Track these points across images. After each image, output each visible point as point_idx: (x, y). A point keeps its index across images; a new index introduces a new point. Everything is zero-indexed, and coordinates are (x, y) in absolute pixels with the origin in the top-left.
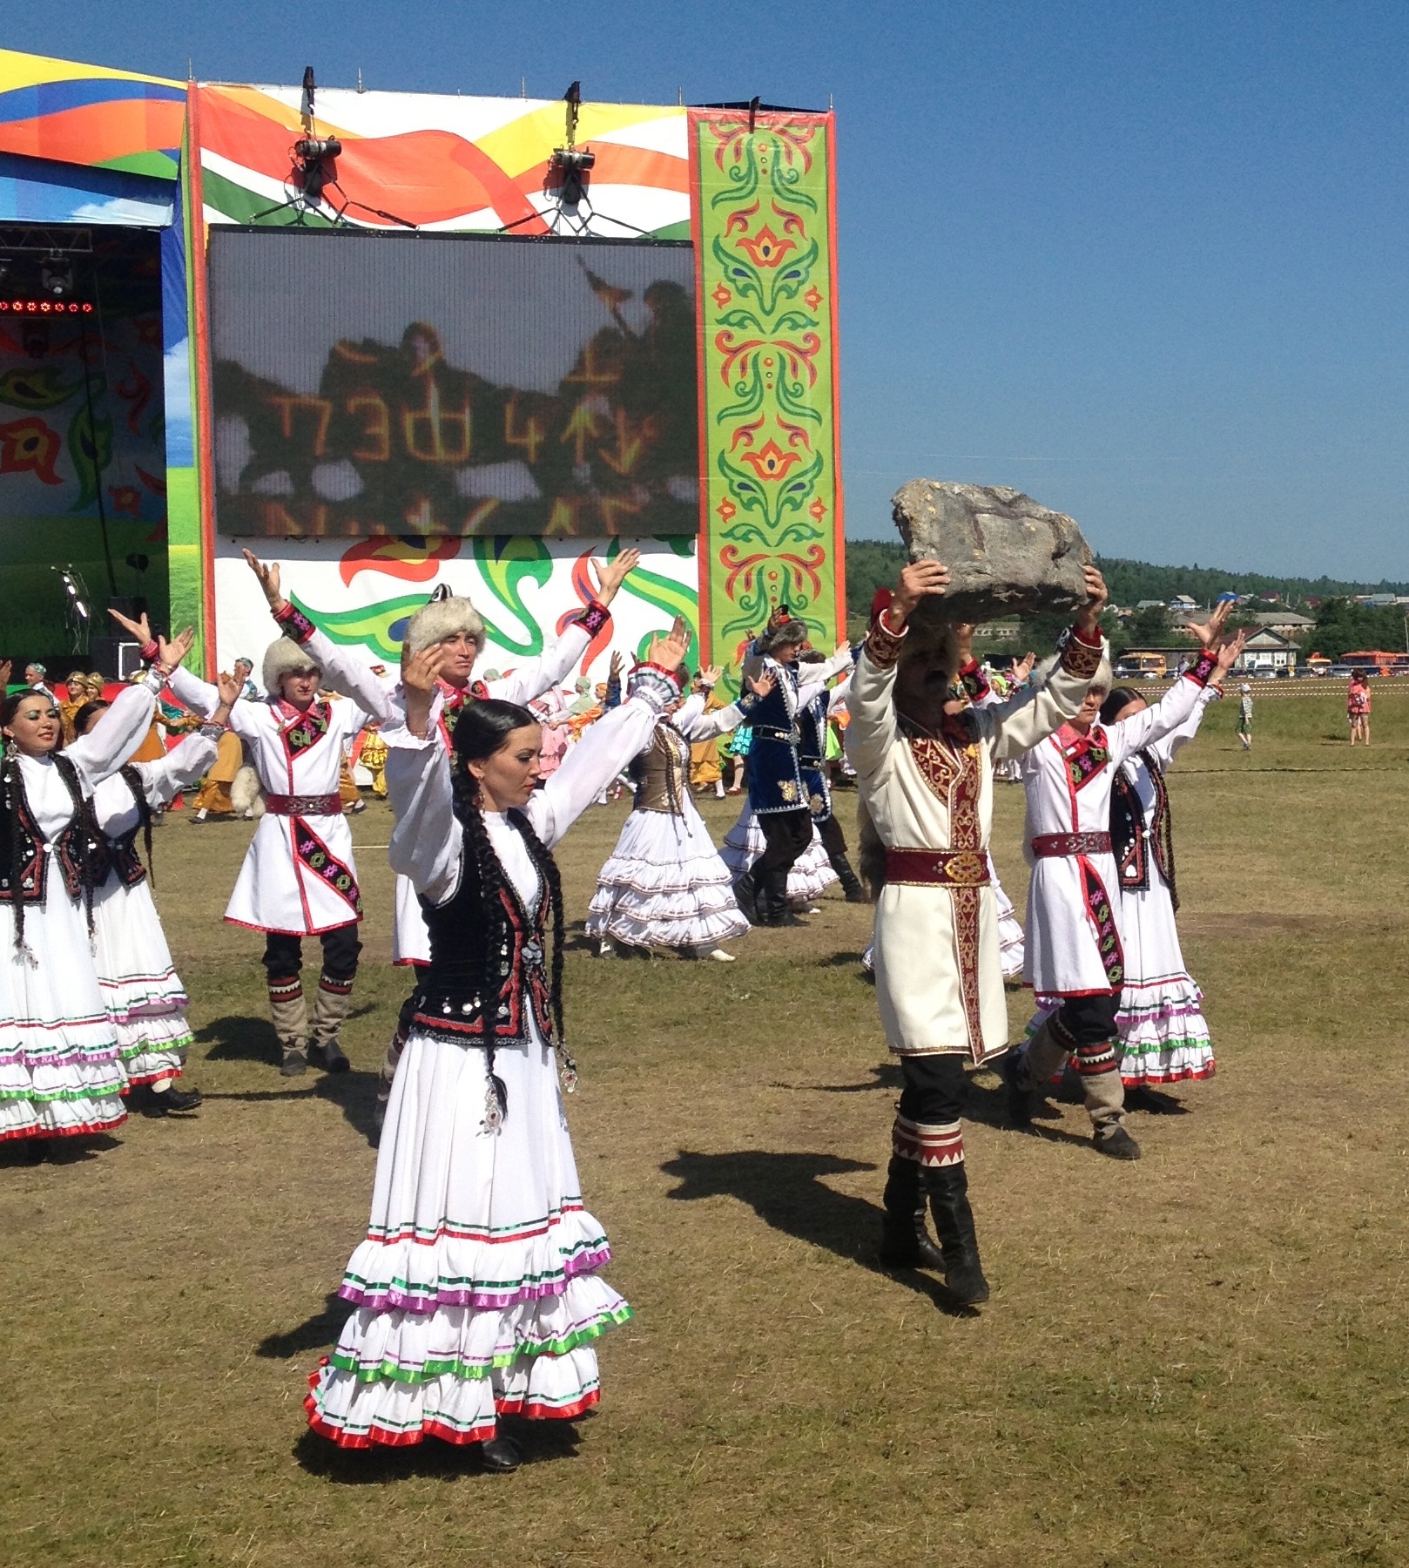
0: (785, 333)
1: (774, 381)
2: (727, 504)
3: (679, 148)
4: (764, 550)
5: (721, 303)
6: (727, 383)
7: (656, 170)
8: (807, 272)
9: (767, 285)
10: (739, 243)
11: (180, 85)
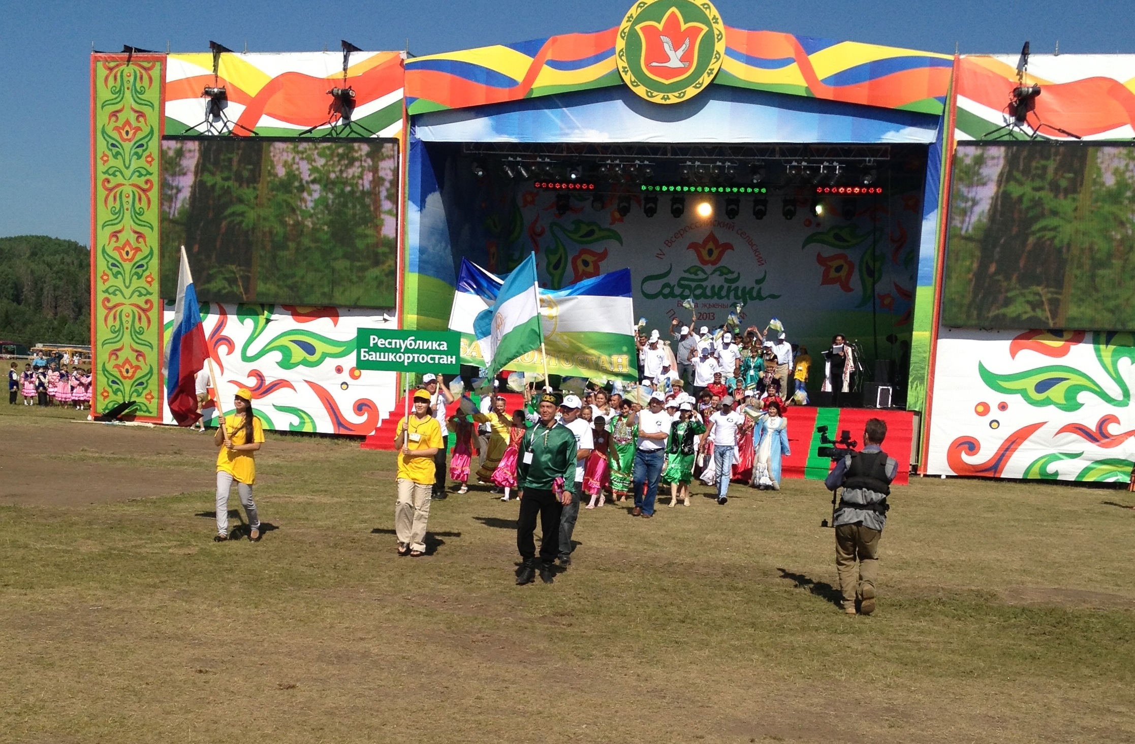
11: (950, 57)
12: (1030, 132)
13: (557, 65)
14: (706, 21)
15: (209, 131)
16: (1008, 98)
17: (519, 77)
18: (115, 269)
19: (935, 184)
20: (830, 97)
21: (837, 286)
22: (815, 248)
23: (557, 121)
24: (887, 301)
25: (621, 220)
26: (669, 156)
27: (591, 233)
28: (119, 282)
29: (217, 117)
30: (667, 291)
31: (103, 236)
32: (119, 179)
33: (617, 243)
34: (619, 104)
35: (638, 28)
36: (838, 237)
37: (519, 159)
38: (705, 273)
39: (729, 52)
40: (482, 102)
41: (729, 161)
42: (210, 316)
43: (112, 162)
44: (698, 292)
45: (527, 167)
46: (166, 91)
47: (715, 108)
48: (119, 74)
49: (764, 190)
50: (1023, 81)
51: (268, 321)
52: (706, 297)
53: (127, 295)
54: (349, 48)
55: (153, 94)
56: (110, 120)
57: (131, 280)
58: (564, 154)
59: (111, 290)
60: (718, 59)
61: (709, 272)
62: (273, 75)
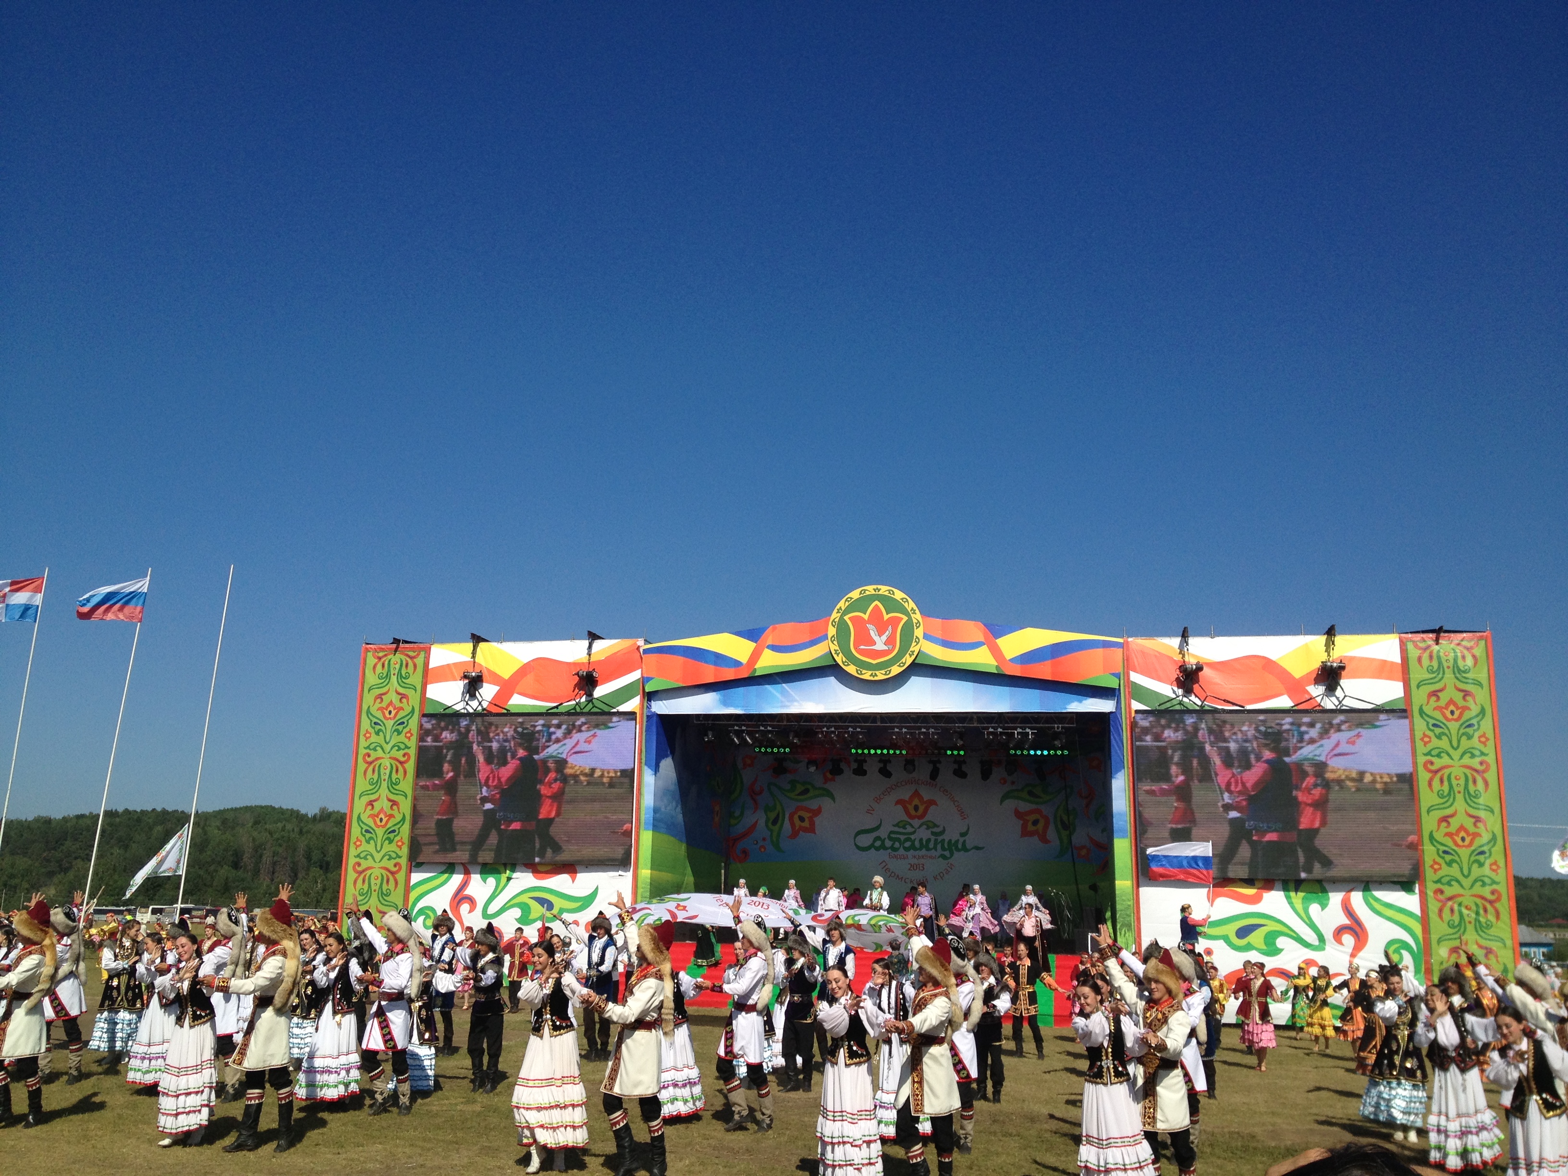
0: (1466, 760)
1: (1462, 789)
2: (1435, 863)
3: (1395, 657)
4: (1461, 891)
5: (1426, 744)
6: (1432, 791)
7: (1381, 670)
8: (1479, 725)
9: (1454, 732)
10: (1435, 709)
11: (1120, 640)
12: (1199, 703)
13: (775, 648)
14: (905, 611)
15: (464, 708)
16: (1175, 673)
17: (744, 659)
18: (368, 835)
19: (1118, 746)
20: (1018, 674)
21: (1036, 838)
22: (1010, 804)
23: (778, 695)
24: (1084, 852)
25: (833, 780)
26: (879, 724)
27: (806, 791)
28: (370, 847)
29: (473, 696)
30: (878, 843)
31: (360, 805)
32: (380, 753)
33: (830, 801)
34: (832, 679)
35: (846, 618)
36: (1030, 793)
37: (744, 728)
38: (913, 827)
39: (926, 637)
40: (710, 679)
41: (933, 727)
42: (455, 876)
43: (374, 738)
44: (907, 844)
45: (750, 734)
46: (428, 675)
47: (916, 683)
48: (386, 663)
49: (962, 753)
50: (1186, 659)
51: (509, 879)
52: (915, 849)
53: (377, 859)
54: (593, 637)
55: (416, 679)
56: (375, 701)
57: (382, 845)
58: (785, 723)
59: (362, 855)
60: (918, 643)
61: (916, 826)
62: (526, 662)
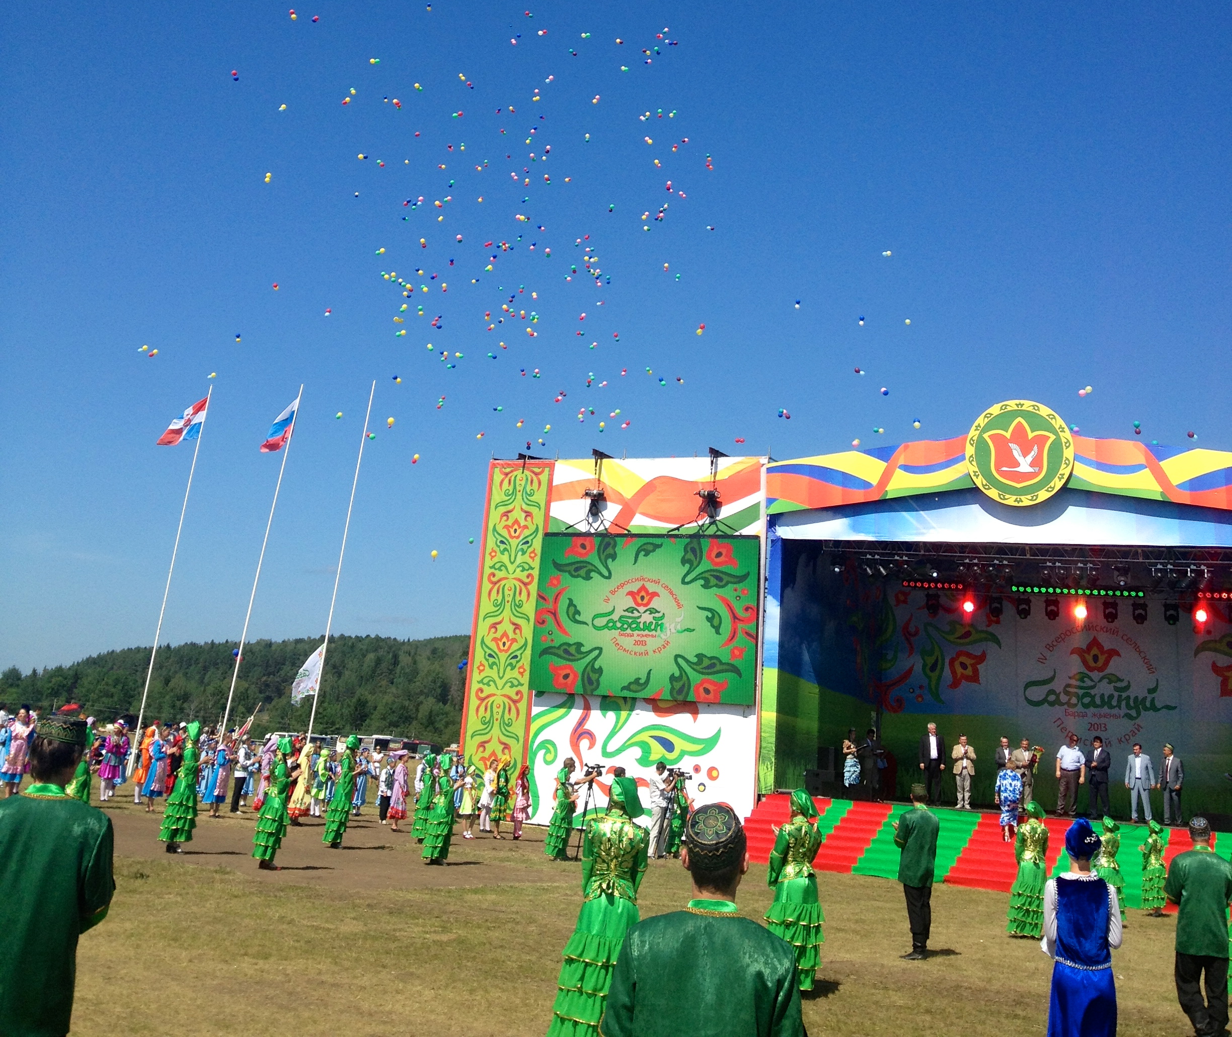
13: (910, 469)
14: (1052, 430)
15: (587, 528)
17: (874, 480)
18: (491, 660)
20: (1188, 501)
22: (1208, 657)
25: (997, 622)
26: (1028, 557)
27: (967, 635)
28: (493, 673)
29: (596, 516)
30: (1052, 698)
31: (483, 628)
32: (504, 573)
33: (996, 646)
35: (986, 436)
36: (1230, 645)
37: (877, 557)
38: (1092, 680)
39: (1078, 458)
40: (838, 502)
41: (1091, 562)
42: (574, 709)
43: (499, 557)
44: (1086, 700)
45: (885, 564)
46: (552, 493)
48: (513, 479)
49: (1140, 594)
51: (629, 715)
52: (1096, 706)
53: (500, 685)
54: (716, 454)
55: (540, 496)
56: (501, 519)
57: (505, 671)
58: (922, 552)
59: (485, 681)
60: (1068, 465)
61: (1096, 679)
62: (648, 479)
